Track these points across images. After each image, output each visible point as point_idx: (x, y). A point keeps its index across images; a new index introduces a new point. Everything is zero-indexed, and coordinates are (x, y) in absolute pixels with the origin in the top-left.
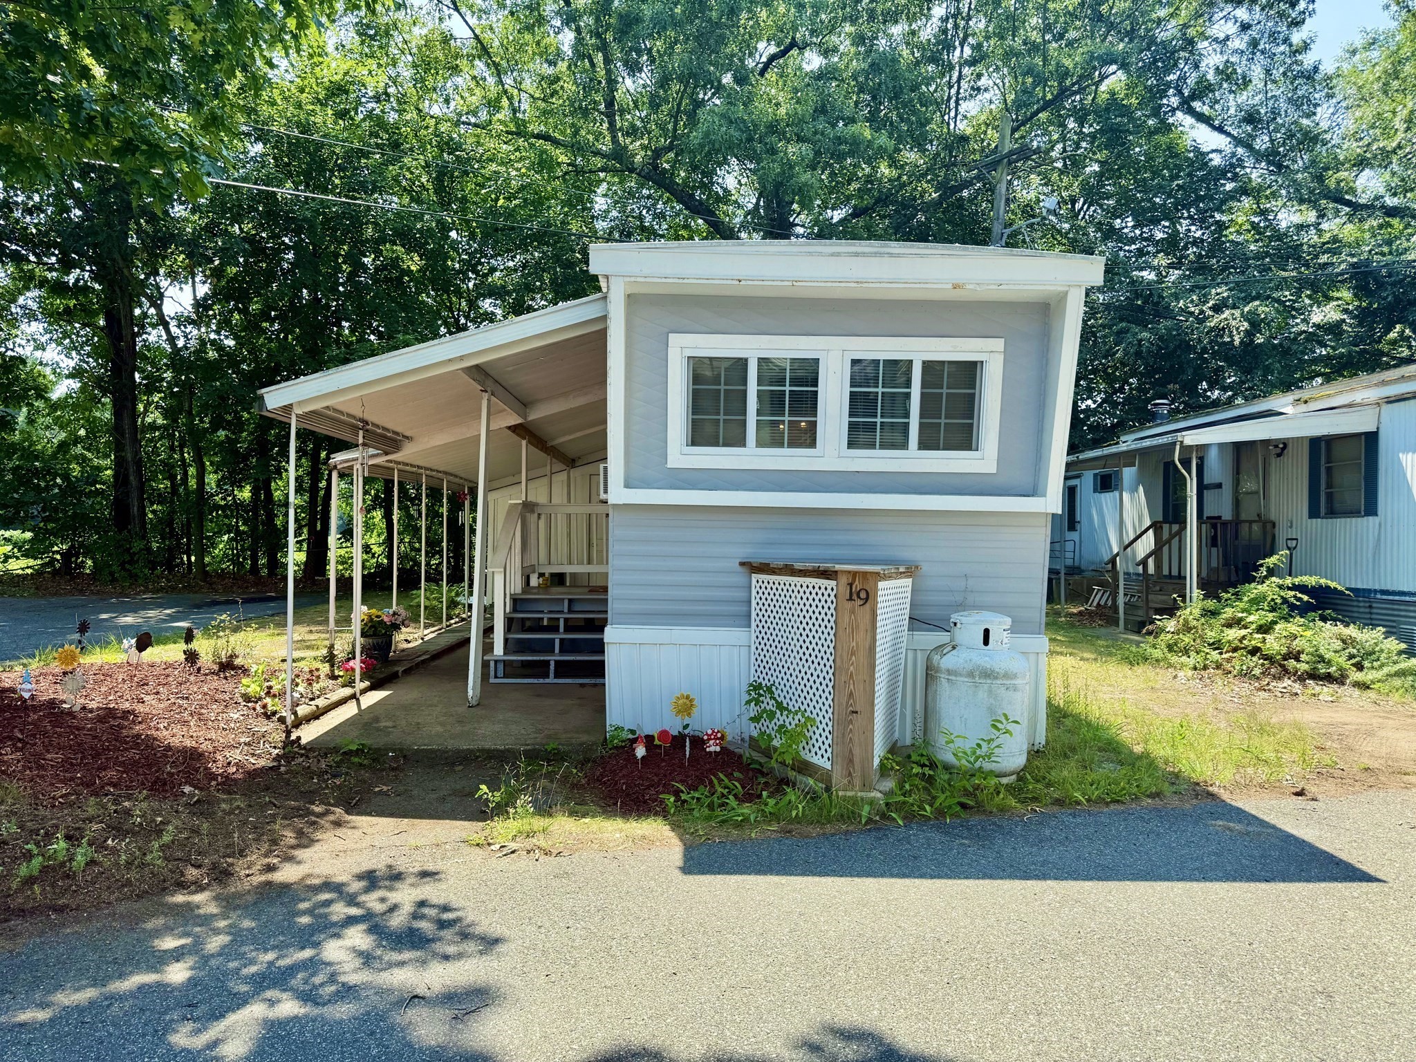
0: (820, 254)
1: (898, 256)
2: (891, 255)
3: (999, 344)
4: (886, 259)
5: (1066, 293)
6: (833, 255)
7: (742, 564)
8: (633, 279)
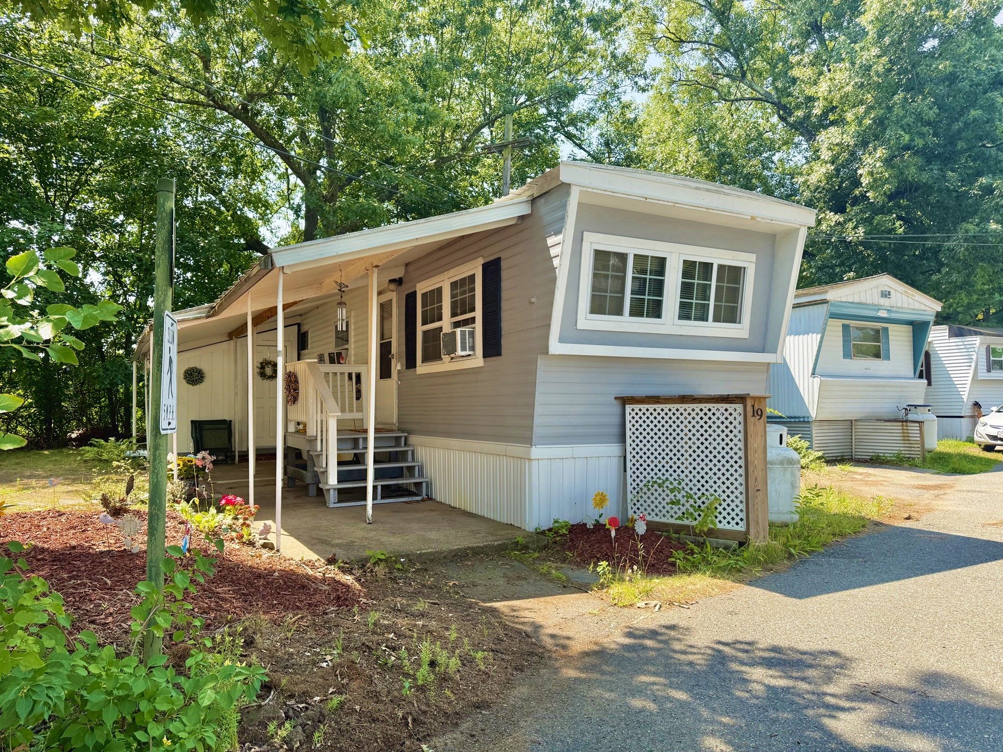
0: (690, 187)
1: (728, 194)
2: (725, 194)
3: (753, 257)
4: (721, 196)
5: (799, 229)
6: (697, 188)
7: (616, 398)
8: (585, 189)
